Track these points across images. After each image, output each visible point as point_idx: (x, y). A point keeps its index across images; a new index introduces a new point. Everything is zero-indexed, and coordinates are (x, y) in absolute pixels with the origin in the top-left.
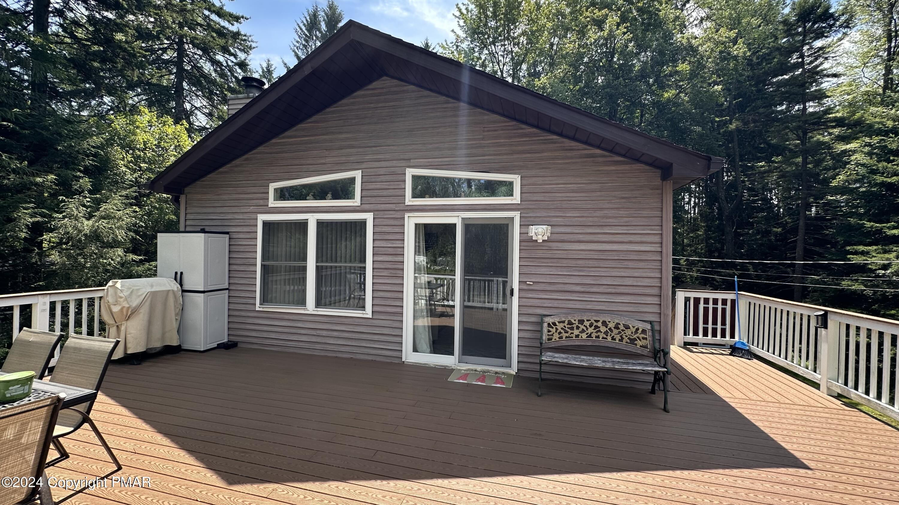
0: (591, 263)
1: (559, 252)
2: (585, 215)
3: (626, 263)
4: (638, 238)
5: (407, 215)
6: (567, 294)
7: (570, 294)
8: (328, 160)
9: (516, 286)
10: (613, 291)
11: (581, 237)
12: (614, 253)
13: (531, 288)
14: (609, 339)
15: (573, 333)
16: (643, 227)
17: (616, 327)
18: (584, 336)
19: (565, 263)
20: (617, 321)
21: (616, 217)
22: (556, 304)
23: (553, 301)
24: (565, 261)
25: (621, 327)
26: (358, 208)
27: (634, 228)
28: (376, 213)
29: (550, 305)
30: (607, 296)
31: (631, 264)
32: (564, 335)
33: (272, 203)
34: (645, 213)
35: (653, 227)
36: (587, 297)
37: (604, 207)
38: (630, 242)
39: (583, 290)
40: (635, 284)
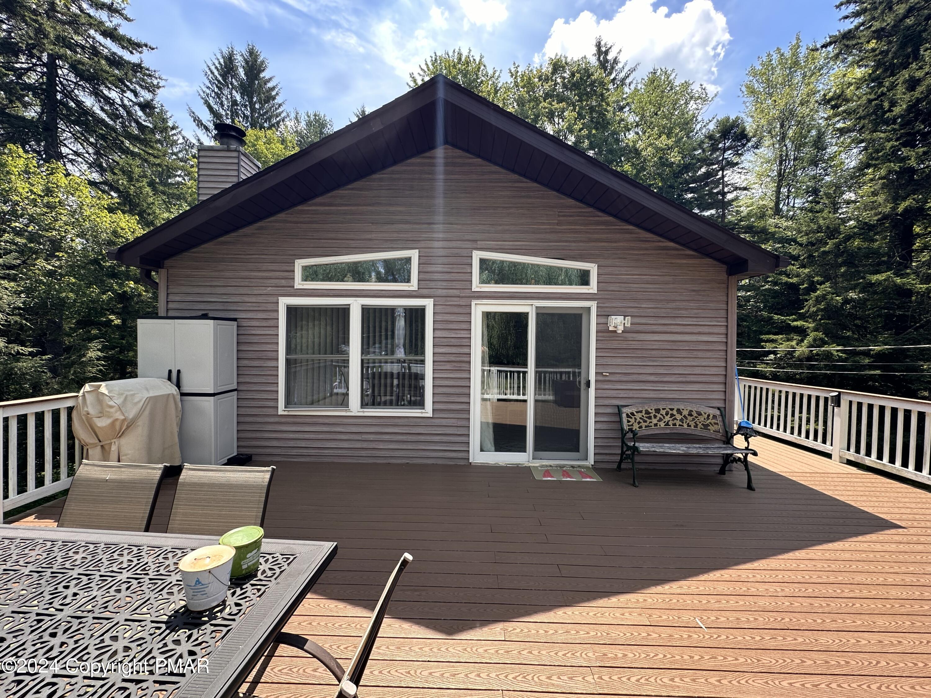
0: (665, 353)
1: (634, 343)
2: (659, 306)
3: (695, 353)
4: (706, 329)
5: (474, 303)
6: (641, 384)
7: (644, 384)
8: (373, 236)
9: (592, 378)
10: (684, 380)
11: (654, 328)
12: (684, 343)
13: (607, 379)
14: (685, 426)
15: (651, 422)
16: (709, 319)
17: (690, 415)
18: (662, 424)
19: (639, 353)
20: (690, 408)
21: (686, 309)
22: (631, 394)
23: (628, 391)
24: (639, 352)
25: (695, 414)
26: (414, 293)
27: (702, 319)
28: (437, 299)
29: (625, 396)
30: (678, 385)
31: (700, 354)
32: (643, 425)
33: (299, 283)
34: (712, 305)
35: (719, 319)
37: (677, 299)
38: (699, 333)
39: (656, 379)
40: (703, 373)
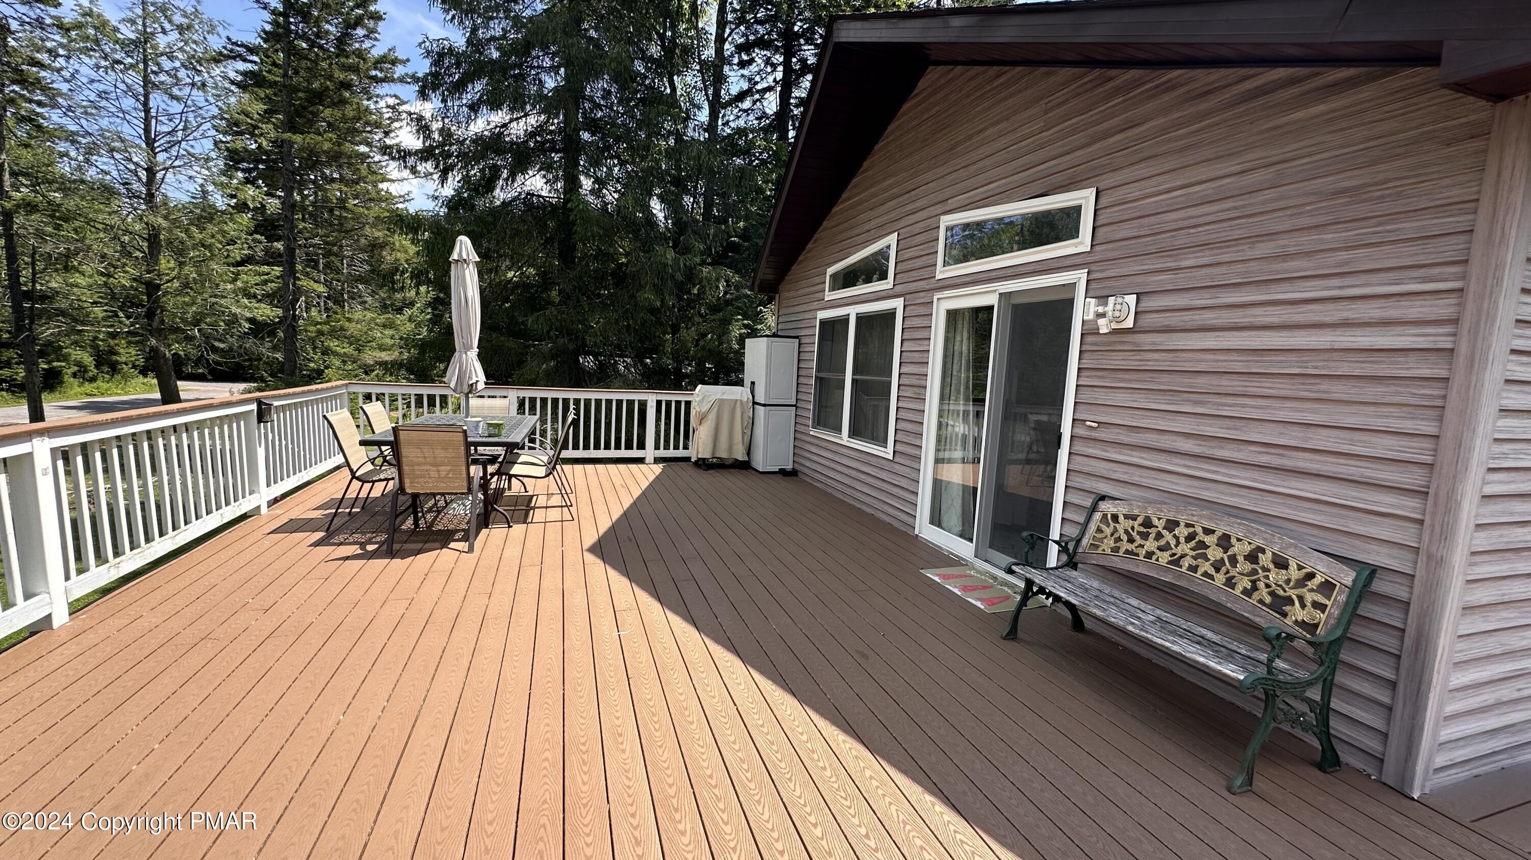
0: (1226, 383)
1: (1156, 356)
3: (1325, 385)
5: (936, 297)
6: (1162, 456)
7: (1168, 457)
9: (1066, 429)
11: (1210, 317)
12: (1292, 357)
13: (1094, 434)
14: (1220, 578)
15: (1142, 546)
17: (1252, 557)
19: (1165, 382)
20: (1259, 542)
22: (1136, 476)
23: (1132, 469)
24: (1165, 378)
25: (1265, 559)
26: (891, 292)
27: (1364, 278)
28: (908, 297)
29: (1125, 477)
30: (1256, 474)
31: (1338, 390)
32: (1125, 546)
33: (828, 295)
34: (1410, 227)
35: (1435, 271)
36: (1205, 470)
37: (1281, 228)
38: (1346, 324)
39: (1197, 450)
40: (1345, 448)
